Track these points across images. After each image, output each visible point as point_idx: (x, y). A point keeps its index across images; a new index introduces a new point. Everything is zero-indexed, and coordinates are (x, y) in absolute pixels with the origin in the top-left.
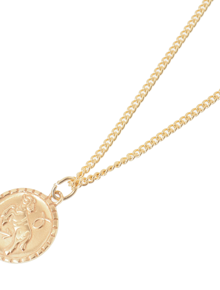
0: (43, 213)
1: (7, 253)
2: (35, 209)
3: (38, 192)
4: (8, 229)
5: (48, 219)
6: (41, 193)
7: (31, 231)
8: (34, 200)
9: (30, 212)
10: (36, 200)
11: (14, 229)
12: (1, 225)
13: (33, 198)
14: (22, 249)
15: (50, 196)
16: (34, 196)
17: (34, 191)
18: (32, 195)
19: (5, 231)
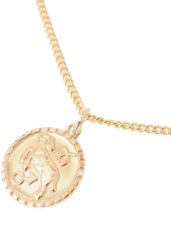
0: (64, 149)
1: (37, 198)
2: (55, 146)
3: (53, 129)
4: (32, 173)
5: (72, 153)
6: (57, 129)
7: (57, 169)
8: (52, 138)
9: (50, 151)
10: (54, 138)
11: (38, 172)
12: (23, 171)
13: (50, 136)
14: (52, 190)
15: (67, 130)
16: (51, 134)
17: (49, 129)
18: (48, 134)
19: (29, 176)
